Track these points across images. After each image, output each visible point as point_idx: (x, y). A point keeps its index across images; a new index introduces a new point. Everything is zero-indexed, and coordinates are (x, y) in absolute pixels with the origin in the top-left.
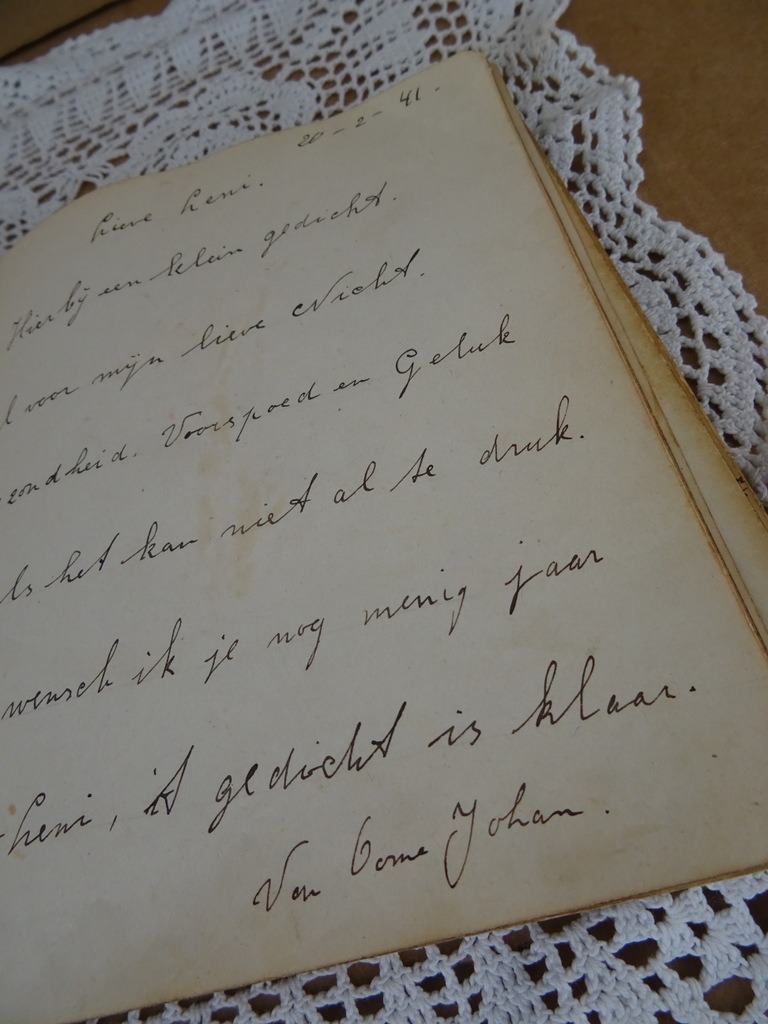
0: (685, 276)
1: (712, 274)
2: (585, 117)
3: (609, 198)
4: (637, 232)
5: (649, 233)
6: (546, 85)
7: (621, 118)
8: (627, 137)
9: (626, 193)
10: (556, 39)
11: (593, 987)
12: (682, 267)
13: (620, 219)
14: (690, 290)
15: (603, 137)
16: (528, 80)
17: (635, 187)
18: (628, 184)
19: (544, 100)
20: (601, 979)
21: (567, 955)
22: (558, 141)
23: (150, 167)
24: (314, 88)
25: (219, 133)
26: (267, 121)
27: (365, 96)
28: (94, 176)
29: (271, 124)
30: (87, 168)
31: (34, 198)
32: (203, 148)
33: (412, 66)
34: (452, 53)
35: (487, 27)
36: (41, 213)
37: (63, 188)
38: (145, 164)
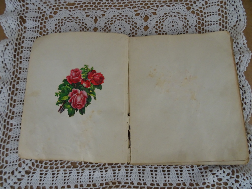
0: (246, 92)
1: (249, 93)
2: (242, 56)
3: (239, 72)
4: (241, 80)
5: (243, 81)
6: (237, 43)
7: (247, 59)
9: (242, 72)
10: (243, 37)
11: (208, 176)
12: (246, 90)
13: (240, 76)
14: (246, 94)
15: (243, 61)
16: (234, 41)
17: (244, 72)
18: (243, 70)
19: (235, 46)
20: (209, 176)
21: (206, 172)
22: (236, 58)
23: (161, 19)
24: (196, 18)
25: (176, 18)
26: (186, 21)
27: (206, 26)
28: (148, 15)
29: (187, 22)
30: (147, 12)
31: (134, 13)
32: (172, 20)
33: (215, 24)
34: (223, 25)
35: (230, 22)
36: (136, 18)
37: (141, 14)
38: (160, 18)
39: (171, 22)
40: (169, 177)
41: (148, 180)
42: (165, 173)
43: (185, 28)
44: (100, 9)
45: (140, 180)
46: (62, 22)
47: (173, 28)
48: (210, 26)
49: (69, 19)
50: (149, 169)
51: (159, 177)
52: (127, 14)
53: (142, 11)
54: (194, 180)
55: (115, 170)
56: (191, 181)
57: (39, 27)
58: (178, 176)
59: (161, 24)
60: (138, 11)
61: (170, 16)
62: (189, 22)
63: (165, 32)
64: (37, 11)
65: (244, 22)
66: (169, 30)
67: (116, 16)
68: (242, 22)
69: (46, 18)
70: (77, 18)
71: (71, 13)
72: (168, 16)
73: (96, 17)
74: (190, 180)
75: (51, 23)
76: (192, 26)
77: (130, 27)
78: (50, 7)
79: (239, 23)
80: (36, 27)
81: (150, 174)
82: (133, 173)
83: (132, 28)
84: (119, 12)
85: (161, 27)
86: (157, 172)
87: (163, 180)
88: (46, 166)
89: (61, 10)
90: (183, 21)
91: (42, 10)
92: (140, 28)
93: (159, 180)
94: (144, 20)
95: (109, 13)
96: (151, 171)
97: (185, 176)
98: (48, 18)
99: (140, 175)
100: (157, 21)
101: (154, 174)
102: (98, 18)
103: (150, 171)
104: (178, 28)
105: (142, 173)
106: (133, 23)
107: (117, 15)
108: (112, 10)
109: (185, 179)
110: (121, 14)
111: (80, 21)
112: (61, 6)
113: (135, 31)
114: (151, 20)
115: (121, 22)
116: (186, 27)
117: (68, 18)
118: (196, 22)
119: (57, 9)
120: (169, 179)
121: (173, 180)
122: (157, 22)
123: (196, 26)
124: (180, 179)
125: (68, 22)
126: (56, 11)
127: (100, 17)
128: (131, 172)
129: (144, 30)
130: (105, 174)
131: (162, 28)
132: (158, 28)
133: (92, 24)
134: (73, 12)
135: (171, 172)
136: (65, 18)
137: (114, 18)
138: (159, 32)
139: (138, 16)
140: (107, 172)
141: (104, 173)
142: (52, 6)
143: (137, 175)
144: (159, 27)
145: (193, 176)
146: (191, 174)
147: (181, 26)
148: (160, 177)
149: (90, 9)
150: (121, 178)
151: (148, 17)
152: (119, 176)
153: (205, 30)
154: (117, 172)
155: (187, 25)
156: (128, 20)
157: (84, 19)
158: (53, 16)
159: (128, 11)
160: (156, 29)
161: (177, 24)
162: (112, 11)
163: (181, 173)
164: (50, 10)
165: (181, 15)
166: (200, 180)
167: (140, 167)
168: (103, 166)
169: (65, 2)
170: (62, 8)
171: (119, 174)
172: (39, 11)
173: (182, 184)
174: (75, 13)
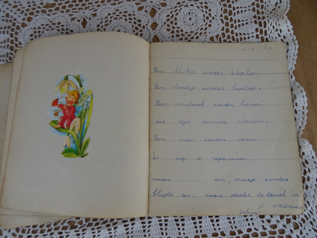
0: (296, 96)
1: (301, 97)
5: (292, 83)
6: (279, 30)
7: (293, 55)
8: (293, 59)
9: (290, 71)
10: (287, 22)
11: (254, 220)
12: (296, 94)
14: (296, 99)
16: (276, 28)
17: (292, 70)
19: (278, 35)
23: (173, 12)
24: (221, 5)
25: (193, 8)
26: (207, 10)
27: (234, 15)
28: (156, 7)
29: (208, 12)
30: (153, 3)
31: (136, 7)
32: (189, 11)
33: (247, 10)
34: (258, 10)
35: (268, 6)
36: (140, 14)
37: (146, 7)
38: (172, 10)
39: (188, 14)
40: (202, 226)
41: (173, 233)
42: (195, 222)
43: (206, 20)
44: (89, 7)
45: (162, 234)
46: (39, 32)
47: (191, 22)
48: (240, 14)
49: (49, 26)
50: (174, 219)
51: (187, 228)
52: (126, 10)
53: (146, 3)
54: (236, 227)
55: (128, 225)
56: (232, 228)
57: (10, 41)
58: (213, 223)
59: (174, 18)
60: (141, 4)
61: (184, 6)
62: (212, 11)
63: (179, 28)
64: (5, 18)
65: (286, 4)
66: (185, 25)
67: (112, 14)
68: (284, 3)
69: (18, 28)
70: (59, 23)
71: (50, 18)
72: (183, 6)
73: (84, 19)
74: (230, 227)
75: (24, 34)
76: (216, 16)
77: (132, 27)
78: (22, 12)
79: (280, 6)
80: (5, 41)
81: (175, 225)
82: (151, 226)
83: (134, 27)
84: (115, 9)
85: (174, 22)
86: (184, 221)
87: (193, 231)
88: (35, 229)
89: (37, 15)
90: (203, 11)
91: (12, 17)
92: (146, 27)
93: (188, 232)
94: (150, 15)
95: (101, 11)
96: (177, 220)
97: (223, 223)
98: (21, 27)
99: (162, 227)
100: (167, 14)
101: (180, 225)
102: (87, 20)
103: (174, 220)
104: (196, 21)
105: (164, 225)
106: (136, 21)
107: (113, 12)
108: (105, 7)
109: (223, 227)
110: (117, 10)
111: (63, 27)
112: (37, 9)
113: (140, 31)
114: (160, 15)
115: (118, 21)
116: (207, 18)
117: (47, 25)
118: (221, 10)
119: (32, 14)
120: (201, 229)
121: (207, 230)
122: (168, 16)
123: (221, 16)
124: (217, 228)
125: (47, 30)
126: (31, 16)
127: (90, 18)
128: (149, 225)
129: (151, 29)
130: (115, 232)
131: (176, 24)
132: (170, 24)
133: (80, 29)
134: (53, 16)
135: (203, 219)
136: (42, 25)
137: (109, 17)
138: (172, 30)
139: (141, 11)
140: (116, 230)
141: (113, 231)
142: (24, 9)
143: (157, 229)
144: (172, 22)
145: (234, 222)
146: (232, 218)
147: (201, 18)
148: (189, 228)
149: (75, 9)
150: (136, 235)
151: (155, 10)
152: (133, 232)
153: (234, 21)
154: (130, 227)
155: (209, 16)
156: (128, 17)
157: (68, 24)
158: (27, 24)
159: (128, 4)
160: (168, 26)
161: (196, 16)
162: (105, 9)
163: (217, 219)
164: (23, 16)
165: (200, 3)
166: (243, 225)
167: (160, 217)
168: (110, 222)
169: (42, 4)
170: (38, 12)
171: (133, 229)
172: (7, 18)
173: (219, 234)
174: (56, 17)
